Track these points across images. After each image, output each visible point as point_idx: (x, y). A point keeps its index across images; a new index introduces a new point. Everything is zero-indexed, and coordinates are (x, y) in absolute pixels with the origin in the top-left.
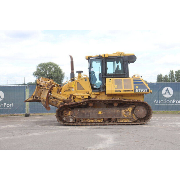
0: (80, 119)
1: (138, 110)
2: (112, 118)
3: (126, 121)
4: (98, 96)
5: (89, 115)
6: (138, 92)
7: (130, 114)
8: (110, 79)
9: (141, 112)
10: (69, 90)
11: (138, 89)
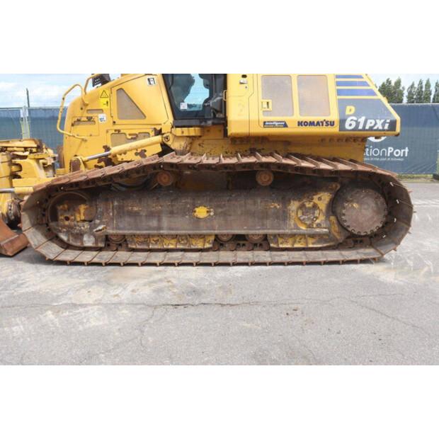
0: (124, 236)
2: (249, 232)
3: (305, 245)
5: (159, 221)
6: (356, 129)
7: (322, 218)
9: (364, 212)
10: (90, 119)
11: (355, 118)
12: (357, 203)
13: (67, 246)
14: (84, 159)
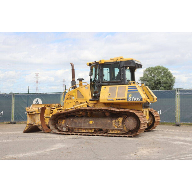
0: (73, 128)
1: (127, 121)
2: (103, 128)
3: (117, 133)
4: (96, 105)
5: (81, 124)
6: (131, 101)
7: (121, 125)
8: (105, 87)
9: (130, 123)
10: (70, 98)
11: (131, 98)
12: (128, 120)
13: (60, 131)
14: (68, 109)
